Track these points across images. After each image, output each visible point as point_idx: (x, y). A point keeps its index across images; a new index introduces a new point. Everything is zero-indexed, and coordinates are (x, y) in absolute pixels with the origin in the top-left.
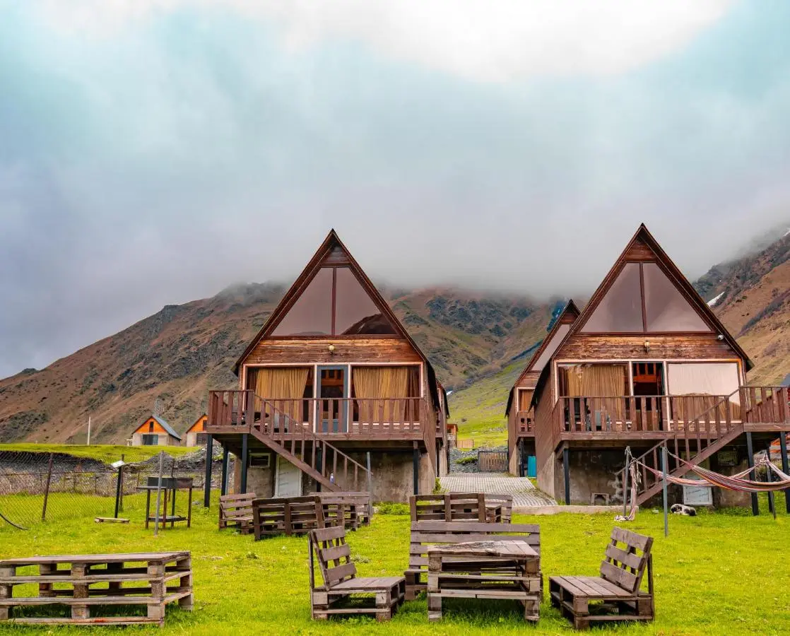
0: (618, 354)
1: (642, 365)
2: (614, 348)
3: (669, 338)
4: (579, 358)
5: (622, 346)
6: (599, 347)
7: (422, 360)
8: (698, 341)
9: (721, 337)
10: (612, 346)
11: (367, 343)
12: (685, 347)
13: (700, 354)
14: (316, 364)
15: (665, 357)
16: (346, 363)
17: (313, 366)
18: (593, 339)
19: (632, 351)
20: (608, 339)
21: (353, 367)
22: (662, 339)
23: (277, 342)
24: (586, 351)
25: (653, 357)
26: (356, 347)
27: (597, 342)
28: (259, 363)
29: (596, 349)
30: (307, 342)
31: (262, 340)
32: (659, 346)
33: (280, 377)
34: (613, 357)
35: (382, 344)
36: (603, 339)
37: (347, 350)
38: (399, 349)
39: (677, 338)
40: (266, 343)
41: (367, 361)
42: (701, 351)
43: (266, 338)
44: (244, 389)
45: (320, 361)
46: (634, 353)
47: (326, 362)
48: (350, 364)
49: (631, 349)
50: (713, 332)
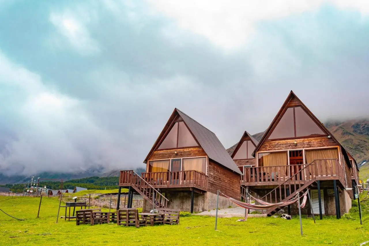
0: (283, 147)
1: (293, 152)
2: (282, 145)
3: (306, 139)
4: (267, 150)
5: (285, 144)
6: (275, 145)
7: (207, 155)
8: (319, 139)
9: (329, 137)
10: (281, 145)
11: (188, 149)
12: (313, 142)
13: (320, 145)
15: (304, 147)
16: (181, 158)
17: (170, 160)
18: (273, 142)
19: (289, 146)
20: (279, 141)
21: (183, 159)
22: (302, 139)
23: (159, 151)
24: (270, 147)
25: (298, 148)
26: (184, 151)
27: (275, 143)
28: (153, 159)
29: (274, 146)
30: (168, 151)
31: (154, 151)
32: (301, 143)
34: (281, 149)
35: (193, 150)
36: (277, 141)
37: (181, 153)
38: (199, 151)
39: (309, 139)
40: (155, 152)
41: (187, 157)
42: (321, 144)
43: (155, 150)
44: (148, 172)
45: (173, 158)
46: (290, 147)
47: (174, 158)
49: (289, 145)
50: (326, 134)
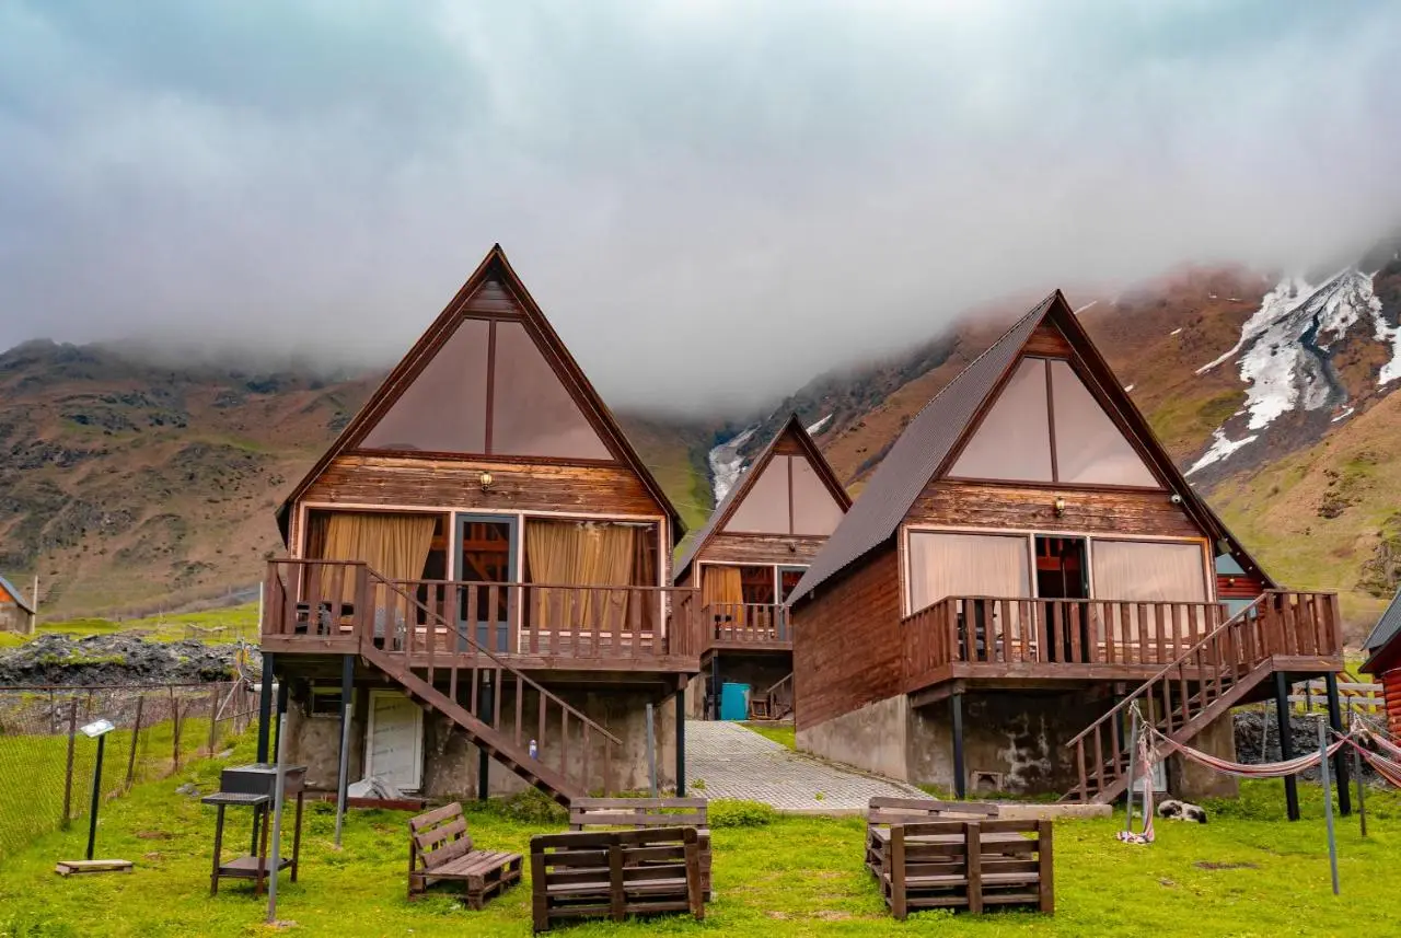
0: (1012, 519)
1: (1054, 541)
2: (1005, 509)
3: (1095, 496)
4: (945, 523)
5: (1018, 506)
6: (980, 505)
7: (664, 514)
8: (1141, 503)
9: (1177, 498)
10: (1002, 505)
11: (557, 473)
12: (1120, 512)
13: (1143, 525)
14: (453, 510)
15: (1088, 529)
16: (514, 512)
17: (448, 514)
18: (968, 490)
19: (1034, 515)
20: (995, 491)
21: (529, 520)
22: (1082, 495)
23: (372, 460)
24: (957, 511)
25: (1069, 528)
26: (533, 481)
27: (977, 496)
28: (332, 501)
29: (976, 508)
30: (434, 464)
31: (342, 454)
32: (1078, 508)
33: (377, 533)
34: (1003, 525)
35: (585, 478)
36: (986, 490)
37: (517, 485)
38: (618, 487)
39: (1108, 497)
40: (349, 463)
41: (553, 509)
42: (1145, 521)
43: (348, 452)
44: (299, 556)
45: (462, 505)
46: (1039, 518)
47: (473, 506)
48: (522, 513)
49: (1033, 511)
50: (1164, 489)
